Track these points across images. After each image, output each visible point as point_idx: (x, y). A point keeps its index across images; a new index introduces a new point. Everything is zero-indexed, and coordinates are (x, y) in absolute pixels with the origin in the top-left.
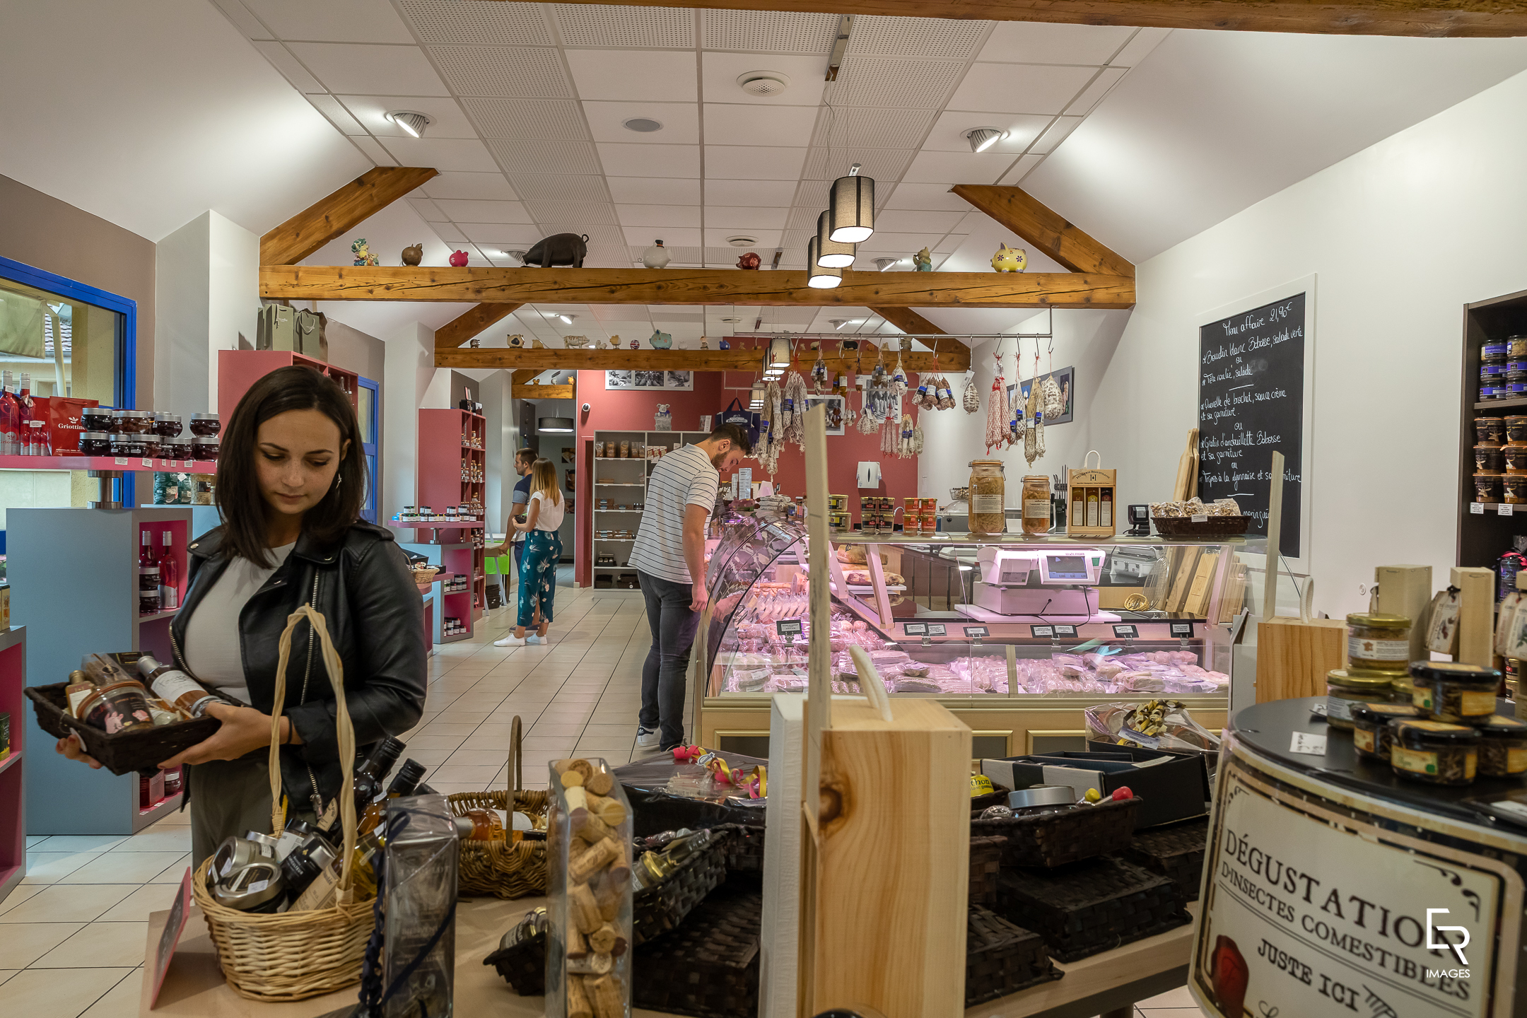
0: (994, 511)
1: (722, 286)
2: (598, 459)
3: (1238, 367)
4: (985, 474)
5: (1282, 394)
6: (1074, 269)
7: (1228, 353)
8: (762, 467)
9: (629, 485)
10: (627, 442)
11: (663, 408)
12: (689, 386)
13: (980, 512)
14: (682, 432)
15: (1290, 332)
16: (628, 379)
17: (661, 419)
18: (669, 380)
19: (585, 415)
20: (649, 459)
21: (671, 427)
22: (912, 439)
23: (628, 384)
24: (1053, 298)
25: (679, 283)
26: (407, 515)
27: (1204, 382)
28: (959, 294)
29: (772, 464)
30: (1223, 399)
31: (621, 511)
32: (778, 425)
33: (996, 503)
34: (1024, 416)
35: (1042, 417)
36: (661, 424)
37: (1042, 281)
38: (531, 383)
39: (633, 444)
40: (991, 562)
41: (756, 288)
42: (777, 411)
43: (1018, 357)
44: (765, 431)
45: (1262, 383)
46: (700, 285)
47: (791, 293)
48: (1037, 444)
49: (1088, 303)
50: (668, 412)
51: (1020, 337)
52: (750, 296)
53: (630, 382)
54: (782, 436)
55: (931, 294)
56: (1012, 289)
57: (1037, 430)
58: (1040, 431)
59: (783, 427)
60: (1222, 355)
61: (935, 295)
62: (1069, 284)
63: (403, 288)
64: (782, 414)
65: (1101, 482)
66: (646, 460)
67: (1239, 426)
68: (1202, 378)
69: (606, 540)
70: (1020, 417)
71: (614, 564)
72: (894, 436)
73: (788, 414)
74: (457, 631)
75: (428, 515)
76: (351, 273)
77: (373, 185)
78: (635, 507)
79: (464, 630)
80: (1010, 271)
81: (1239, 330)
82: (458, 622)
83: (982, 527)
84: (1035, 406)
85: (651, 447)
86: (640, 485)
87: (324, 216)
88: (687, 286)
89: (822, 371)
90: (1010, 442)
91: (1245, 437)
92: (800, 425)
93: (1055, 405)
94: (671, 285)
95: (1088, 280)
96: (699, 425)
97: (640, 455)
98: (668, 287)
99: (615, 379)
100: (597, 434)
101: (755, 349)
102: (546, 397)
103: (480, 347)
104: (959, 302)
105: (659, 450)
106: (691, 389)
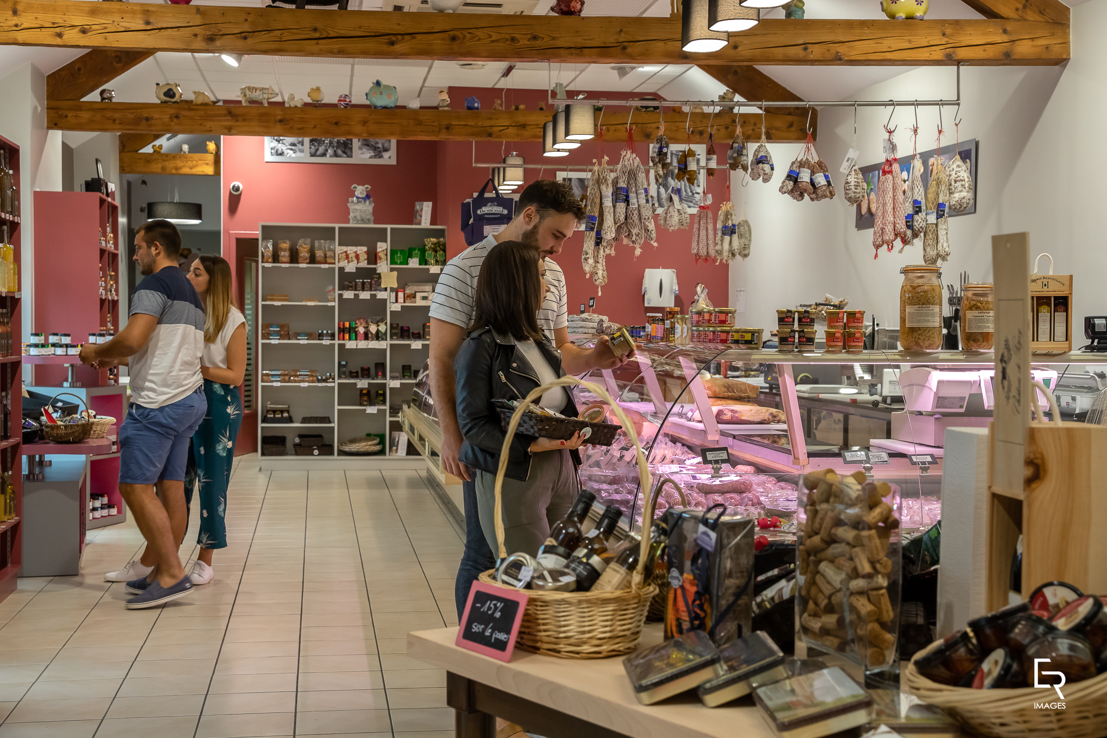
0: (931, 325)
1: (535, 38)
2: (266, 265)
4: (920, 281)
6: (990, 14)
8: (588, 276)
9: (312, 304)
10: (308, 241)
11: (360, 190)
12: (390, 158)
13: (915, 325)
14: (389, 227)
16: (299, 146)
17: (358, 207)
18: (360, 148)
19: (235, 199)
20: (342, 264)
21: (372, 218)
22: (735, 237)
23: (299, 154)
24: (962, 54)
25: (480, 33)
26: (36, 346)
28: (842, 49)
29: (600, 272)
31: (301, 342)
32: (609, 221)
33: (933, 315)
34: (923, 208)
35: (947, 210)
36: (358, 214)
37: (948, 31)
38: (148, 149)
39: (317, 244)
40: (923, 385)
41: (579, 41)
42: (608, 203)
43: (915, 131)
44: (592, 229)
46: (507, 36)
47: (625, 48)
48: (940, 245)
49: (1007, 59)
50: (368, 197)
51: (918, 105)
52: (573, 51)
53: (302, 151)
54: (614, 235)
55: (806, 49)
56: (910, 41)
57: (940, 226)
58: (944, 227)
59: (615, 223)
61: (809, 50)
62: (984, 34)
64: (614, 207)
65: (1054, 290)
66: (337, 266)
69: (279, 384)
70: (917, 209)
71: (290, 420)
72: (711, 232)
73: (621, 206)
74: (105, 512)
75: (67, 346)
78: (320, 336)
79: (114, 511)
80: (907, 18)
82: (105, 500)
83: (917, 344)
84: (938, 194)
85: (344, 248)
86: (329, 304)
88: (491, 36)
89: (665, 150)
90: (905, 242)
92: (637, 221)
93: (964, 194)
94: (468, 35)
95: (1009, 28)
96: (411, 216)
97: (329, 260)
98: (465, 37)
99: (280, 147)
100: (264, 227)
101: (517, 109)
102: (174, 171)
103: (114, 100)
104: (840, 60)
105: (356, 252)
106: (393, 162)
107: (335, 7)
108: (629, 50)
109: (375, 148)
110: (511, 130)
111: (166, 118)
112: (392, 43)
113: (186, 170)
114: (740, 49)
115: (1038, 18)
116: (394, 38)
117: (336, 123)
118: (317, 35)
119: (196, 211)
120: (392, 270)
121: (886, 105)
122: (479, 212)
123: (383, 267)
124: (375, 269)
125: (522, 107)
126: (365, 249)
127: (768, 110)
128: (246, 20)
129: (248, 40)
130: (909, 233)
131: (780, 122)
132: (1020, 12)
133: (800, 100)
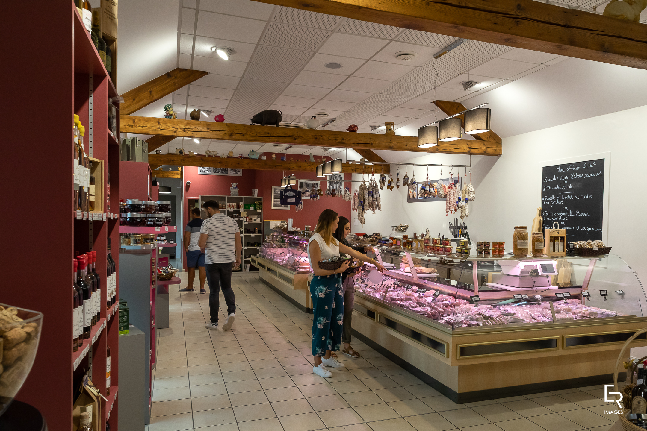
3: (565, 185)
4: (522, 231)
5: (591, 197)
7: (559, 178)
11: (234, 185)
14: (244, 197)
15: (595, 173)
16: (210, 170)
17: (233, 190)
19: (188, 186)
20: (228, 209)
21: (238, 194)
23: (210, 172)
24: (473, 151)
25: (325, 137)
27: (544, 189)
30: (556, 197)
33: (525, 243)
34: (461, 200)
36: (233, 193)
37: (469, 143)
38: (158, 169)
41: (357, 141)
45: (577, 192)
46: (333, 138)
48: (465, 211)
49: (485, 153)
50: (237, 187)
51: (459, 167)
52: (355, 144)
56: (458, 146)
57: (466, 206)
58: (467, 206)
60: (555, 179)
62: (478, 145)
63: (192, 131)
66: (226, 210)
67: (565, 208)
68: (543, 188)
76: (164, 121)
77: (176, 77)
81: (566, 170)
84: (465, 195)
85: (229, 204)
87: (149, 91)
88: (328, 138)
90: (456, 210)
91: (569, 212)
93: (474, 196)
94: (321, 138)
95: (485, 144)
96: (251, 194)
97: (223, 208)
98: (320, 138)
99: (203, 169)
100: (202, 197)
101: (298, 161)
102: (167, 177)
103: (160, 154)
104: (438, 151)
105: (233, 205)
106: (241, 175)
107: (275, 125)
108: (373, 145)
109: (235, 171)
110: (296, 168)
111: (179, 160)
112: (295, 139)
113: (171, 177)
114: (408, 146)
115: (493, 141)
116: (296, 137)
117: (238, 164)
118: (269, 135)
119: (169, 189)
120: (245, 211)
121: (450, 166)
122: (286, 194)
123: (242, 210)
124: (239, 211)
125: (299, 160)
126: (236, 204)
127: (374, 164)
128: (244, 129)
129: (245, 136)
130: (457, 208)
131: (379, 168)
132: (488, 139)
133: (386, 162)
